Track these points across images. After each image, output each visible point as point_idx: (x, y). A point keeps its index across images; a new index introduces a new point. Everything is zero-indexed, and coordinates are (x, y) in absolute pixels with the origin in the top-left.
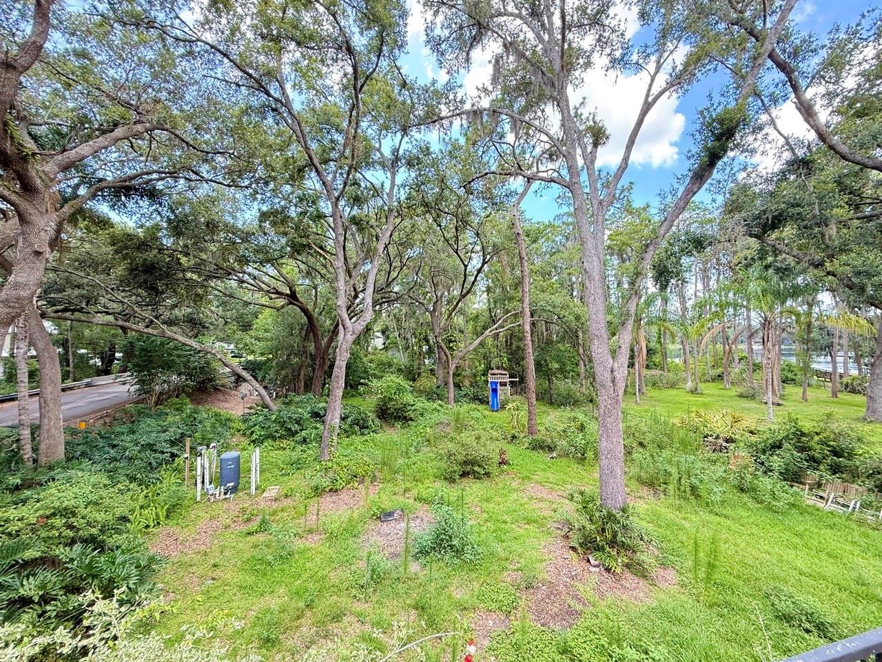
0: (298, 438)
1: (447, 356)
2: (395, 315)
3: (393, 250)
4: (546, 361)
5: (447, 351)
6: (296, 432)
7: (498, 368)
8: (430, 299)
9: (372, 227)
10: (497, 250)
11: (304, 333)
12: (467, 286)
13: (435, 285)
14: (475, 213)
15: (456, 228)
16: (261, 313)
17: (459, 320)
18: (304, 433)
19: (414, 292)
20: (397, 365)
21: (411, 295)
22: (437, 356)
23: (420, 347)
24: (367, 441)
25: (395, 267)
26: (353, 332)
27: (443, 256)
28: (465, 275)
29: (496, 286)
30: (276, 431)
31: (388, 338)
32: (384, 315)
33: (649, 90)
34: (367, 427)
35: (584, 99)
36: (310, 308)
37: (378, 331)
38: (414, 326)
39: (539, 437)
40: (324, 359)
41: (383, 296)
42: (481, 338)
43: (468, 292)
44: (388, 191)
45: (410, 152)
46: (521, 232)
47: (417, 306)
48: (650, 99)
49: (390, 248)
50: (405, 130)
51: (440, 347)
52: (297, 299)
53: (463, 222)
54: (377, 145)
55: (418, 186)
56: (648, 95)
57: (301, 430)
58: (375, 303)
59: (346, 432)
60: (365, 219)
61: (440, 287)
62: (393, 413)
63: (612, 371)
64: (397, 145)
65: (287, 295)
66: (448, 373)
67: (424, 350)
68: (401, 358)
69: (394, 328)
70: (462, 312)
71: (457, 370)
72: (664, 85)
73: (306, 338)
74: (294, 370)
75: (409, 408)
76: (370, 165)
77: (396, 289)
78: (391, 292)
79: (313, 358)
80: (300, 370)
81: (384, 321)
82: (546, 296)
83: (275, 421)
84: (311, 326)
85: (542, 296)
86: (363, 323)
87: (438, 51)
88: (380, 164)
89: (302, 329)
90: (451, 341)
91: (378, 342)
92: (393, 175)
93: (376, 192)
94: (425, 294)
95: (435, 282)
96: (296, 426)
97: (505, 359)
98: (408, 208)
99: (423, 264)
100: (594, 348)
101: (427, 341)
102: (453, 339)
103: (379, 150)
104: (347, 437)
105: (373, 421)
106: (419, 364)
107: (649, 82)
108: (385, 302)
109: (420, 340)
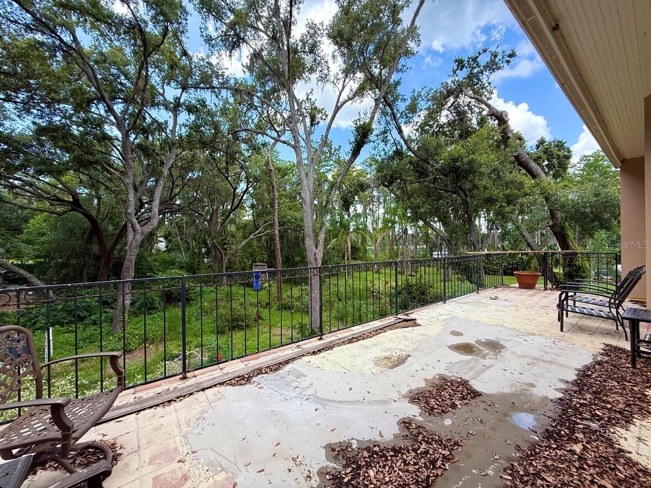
0: (87, 321)
1: (221, 254)
2: (177, 223)
3: (175, 173)
4: (292, 255)
5: (222, 251)
6: (85, 318)
7: (261, 262)
8: (208, 211)
9: (157, 154)
10: (257, 180)
11: (86, 236)
12: (236, 202)
13: (212, 201)
14: (241, 153)
15: (226, 161)
16: (32, 218)
17: (232, 228)
18: (93, 317)
19: (194, 205)
20: (179, 262)
21: (192, 207)
22: (214, 254)
23: (200, 248)
24: (154, 317)
25: (177, 185)
26: (142, 233)
27: (217, 180)
28: (234, 195)
29: (258, 204)
30: (64, 318)
31: (170, 241)
32: (166, 223)
33: (338, 99)
34: (154, 308)
35: (312, 90)
36: (94, 213)
37: (160, 237)
38: (194, 232)
39: (283, 302)
40: (110, 259)
41: (167, 206)
42: (246, 240)
43: (236, 208)
44: (171, 129)
45: (190, 102)
46: (273, 169)
47: (197, 217)
48: (339, 104)
49: (173, 170)
50: (185, 88)
51: (215, 247)
52: (80, 206)
53: (231, 158)
54: (161, 91)
55: (195, 127)
56: (338, 102)
57: (90, 316)
58: (160, 212)
59: (134, 313)
60: (151, 147)
61: (216, 203)
62: (177, 297)
63: (315, 254)
64: (179, 96)
65: (69, 202)
66: (222, 266)
67: (203, 251)
68: (183, 257)
69: (176, 233)
70: (233, 221)
71: (230, 264)
72: (346, 98)
73: (89, 241)
74: (75, 270)
75: (190, 292)
76: (154, 105)
77: (178, 202)
78: (174, 204)
79: (97, 258)
80: (82, 268)
81: (167, 228)
82: (291, 212)
83: (61, 309)
84: (95, 229)
85: (289, 212)
86: (150, 227)
87: (210, 44)
88: (163, 105)
89: (84, 232)
90: (225, 244)
91: (162, 245)
92: (175, 117)
93: (161, 127)
94: (203, 208)
95: (211, 199)
96: (85, 312)
97: (266, 256)
98: (189, 143)
99: (201, 184)
100: (306, 242)
101: (206, 244)
102: (227, 242)
103: (163, 95)
104: (136, 317)
105: (159, 304)
106: (199, 261)
107: (338, 94)
108: (168, 212)
109: (199, 243)
